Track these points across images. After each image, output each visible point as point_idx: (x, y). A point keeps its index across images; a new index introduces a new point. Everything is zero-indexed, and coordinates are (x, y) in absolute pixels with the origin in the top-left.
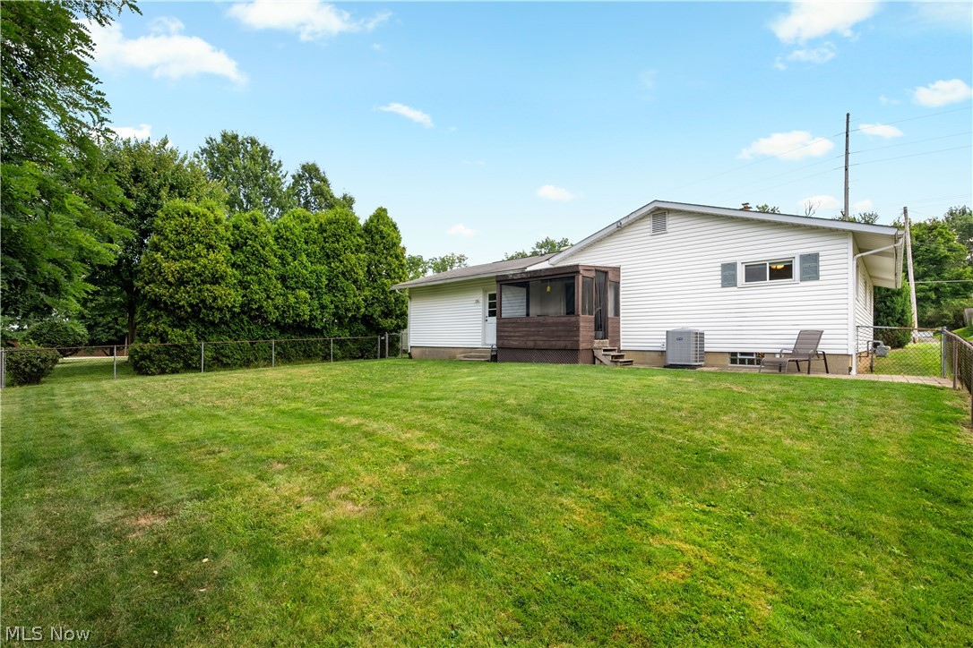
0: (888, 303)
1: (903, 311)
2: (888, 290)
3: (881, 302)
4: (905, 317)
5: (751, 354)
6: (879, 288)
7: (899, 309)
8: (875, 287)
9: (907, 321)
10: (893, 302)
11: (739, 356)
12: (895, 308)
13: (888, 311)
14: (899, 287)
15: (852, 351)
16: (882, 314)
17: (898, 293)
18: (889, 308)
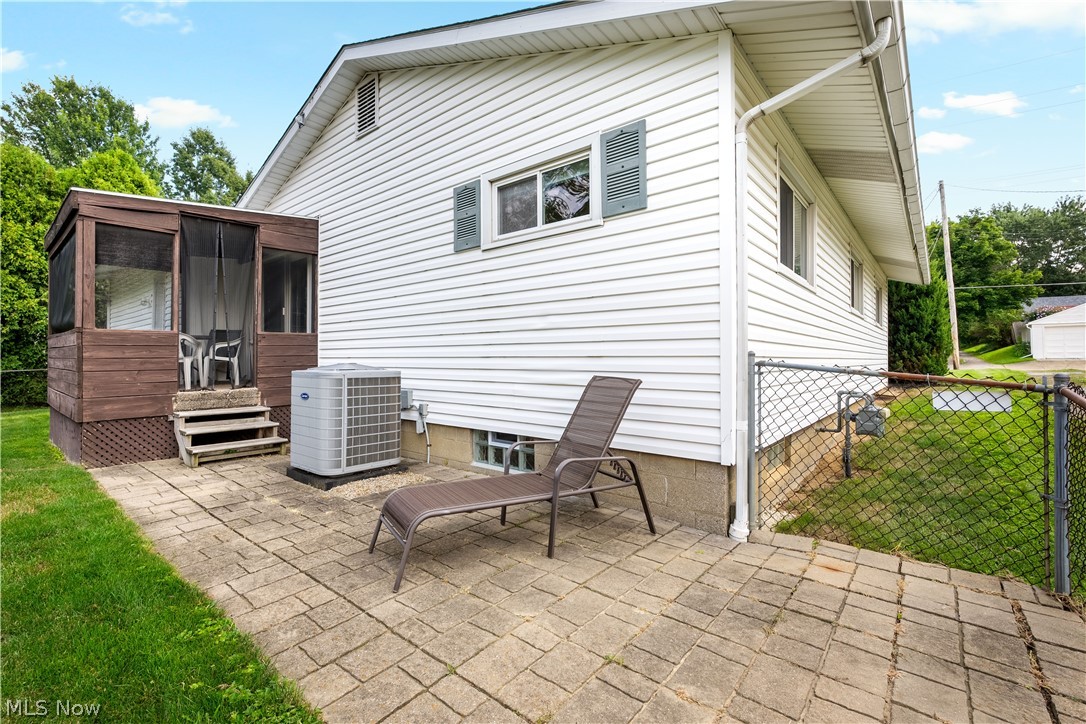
0: (911, 310)
1: (935, 322)
2: (911, 287)
3: (899, 308)
4: (938, 333)
5: (512, 438)
6: (898, 284)
7: (929, 319)
8: (890, 283)
9: (940, 338)
10: (918, 307)
11: (491, 442)
12: (922, 318)
13: (911, 322)
14: (928, 281)
15: (732, 453)
16: (901, 327)
17: (928, 292)
18: (912, 317)
